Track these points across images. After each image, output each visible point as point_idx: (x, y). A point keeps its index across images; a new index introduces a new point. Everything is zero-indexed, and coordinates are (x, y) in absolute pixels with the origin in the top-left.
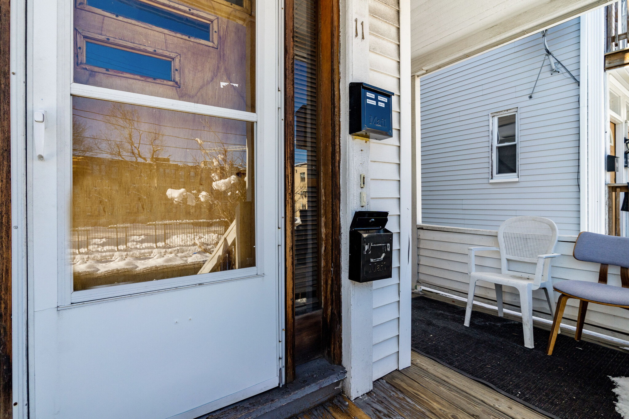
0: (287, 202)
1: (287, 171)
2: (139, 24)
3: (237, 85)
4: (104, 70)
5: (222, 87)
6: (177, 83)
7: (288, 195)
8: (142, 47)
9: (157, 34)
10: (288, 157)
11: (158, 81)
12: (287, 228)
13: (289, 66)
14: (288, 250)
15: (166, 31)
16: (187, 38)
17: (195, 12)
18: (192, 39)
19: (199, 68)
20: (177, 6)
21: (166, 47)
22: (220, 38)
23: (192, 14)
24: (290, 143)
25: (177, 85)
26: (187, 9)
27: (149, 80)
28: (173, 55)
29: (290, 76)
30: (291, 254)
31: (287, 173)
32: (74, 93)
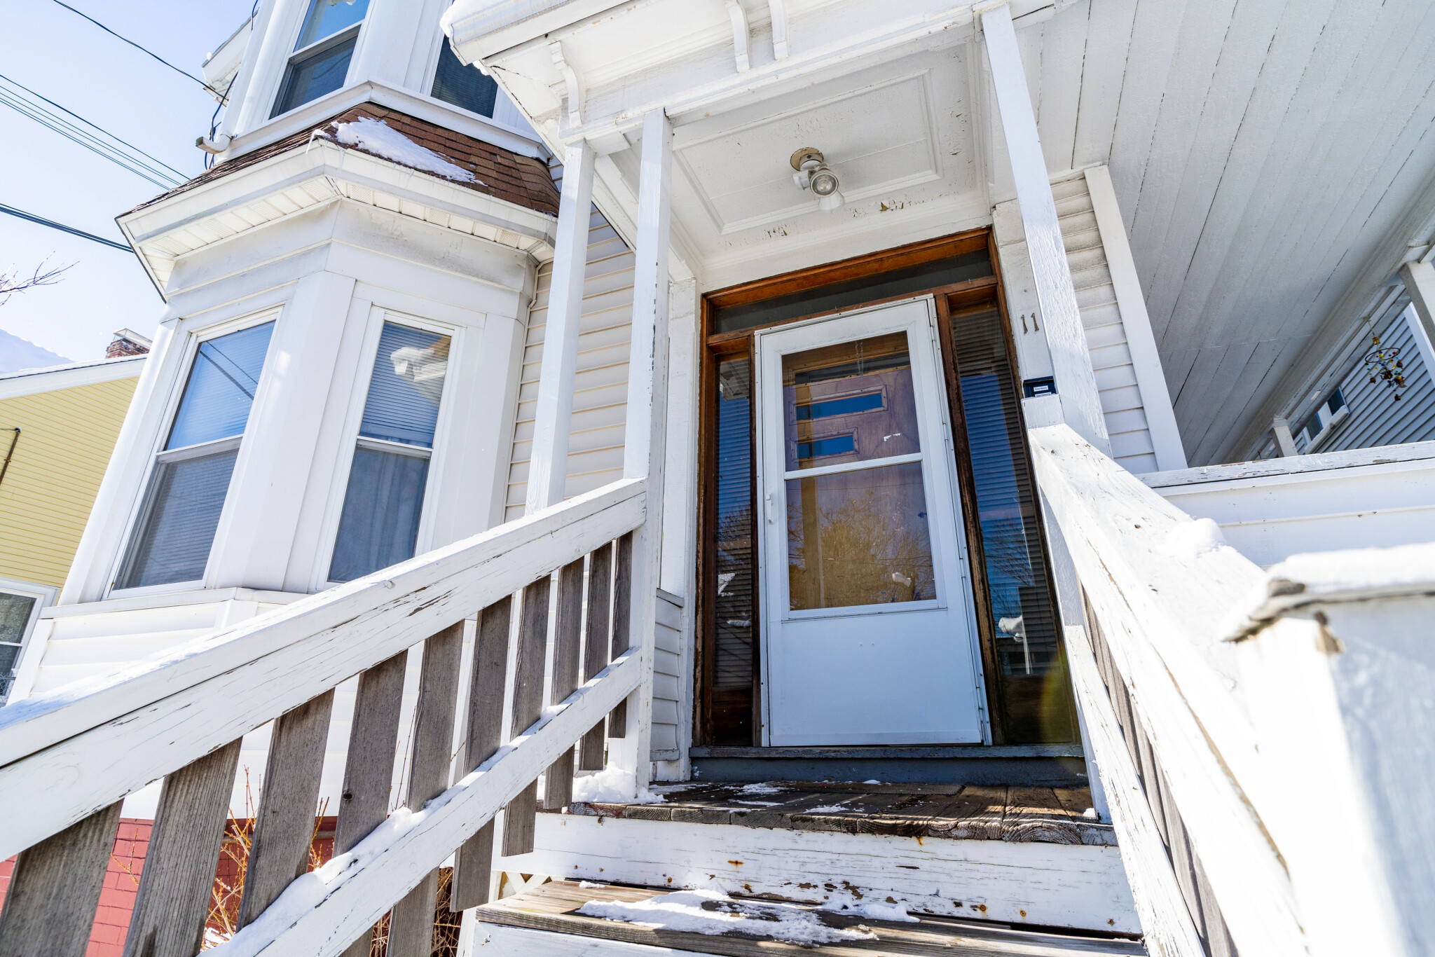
0: (969, 531)
1: (964, 498)
2: (827, 418)
3: (899, 434)
4: (807, 459)
5: (885, 440)
6: (856, 451)
7: (969, 524)
8: (829, 434)
9: (839, 419)
10: (964, 485)
11: (843, 454)
12: (972, 559)
13: (954, 396)
14: (976, 583)
15: (845, 415)
16: (861, 413)
17: (866, 390)
18: (866, 412)
19: (874, 432)
20: (851, 392)
21: (847, 426)
22: (889, 401)
23: (865, 393)
24: (965, 470)
25: (857, 452)
26: (859, 391)
27: (836, 455)
28: (852, 430)
29: (956, 406)
30: (982, 588)
31: (965, 501)
32: (786, 478)
